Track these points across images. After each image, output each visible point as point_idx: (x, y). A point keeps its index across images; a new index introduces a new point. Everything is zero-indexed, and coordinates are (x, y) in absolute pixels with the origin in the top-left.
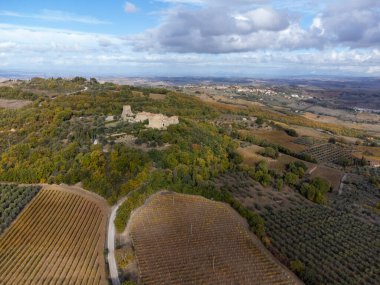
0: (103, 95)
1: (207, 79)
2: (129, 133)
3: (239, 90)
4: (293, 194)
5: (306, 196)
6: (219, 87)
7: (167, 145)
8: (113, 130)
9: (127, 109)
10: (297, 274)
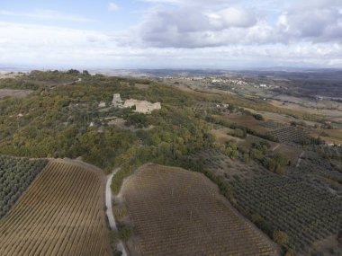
0: (95, 85)
1: (185, 71)
2: (119, 117)
3: (214, 81)
4: (257, 166)
5: (268, 168)
6: (195, 78)
7: (151, 127)
8: (106, 114)
9: (117, 96)
10: (257, 224)
